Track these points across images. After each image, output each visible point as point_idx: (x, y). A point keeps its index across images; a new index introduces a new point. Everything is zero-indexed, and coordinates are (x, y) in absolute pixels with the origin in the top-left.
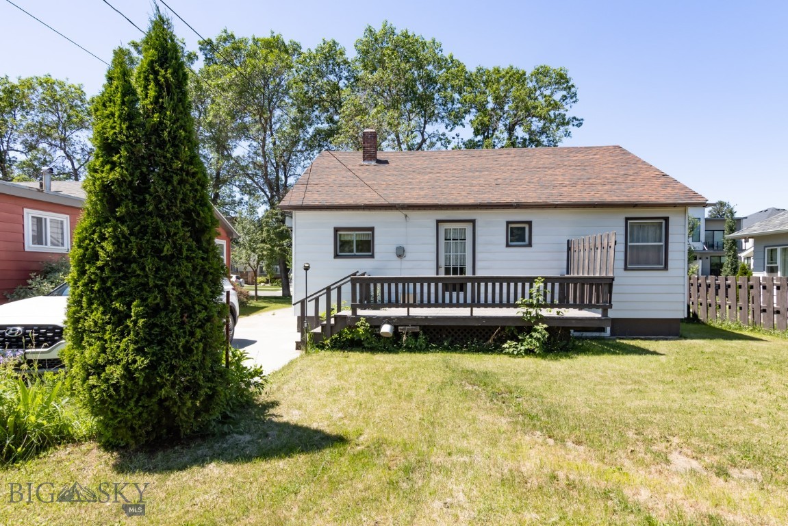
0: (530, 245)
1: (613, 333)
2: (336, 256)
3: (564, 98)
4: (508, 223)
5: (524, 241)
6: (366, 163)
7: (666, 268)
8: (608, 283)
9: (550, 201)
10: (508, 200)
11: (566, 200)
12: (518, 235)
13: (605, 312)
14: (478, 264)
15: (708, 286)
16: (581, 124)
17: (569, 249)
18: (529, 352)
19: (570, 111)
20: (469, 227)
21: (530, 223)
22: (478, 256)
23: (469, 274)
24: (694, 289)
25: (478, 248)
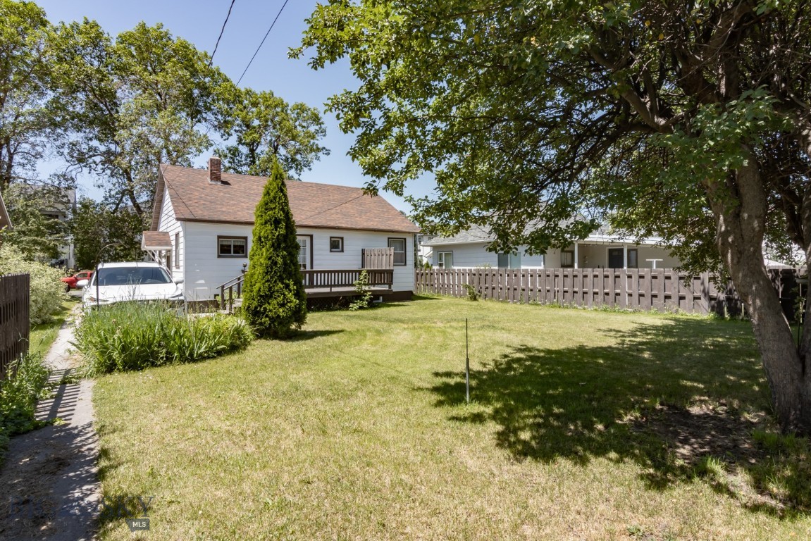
0: (342, 251)
1: (383, 301)
2: (219, 256)
3: (317, 132)
4: (331, 238)
5: (338, 248)
6: (213, 183)
7: (405, 265)
8: (391, 273)
9: (354, 226)
10: (332, 224)
11: (361, 227)
12: (336, 245)
13: (390, 287)
14: (315, 263)
15: (422, 275)
16: (329, 154)
17: (363, 254)
18: (361, 308)
19: (321, 142)
20: (308, 240)
21: (342, 239)
22: (315, 257)
23: (308, 268)
24: (419, 276)
25: (314, 253)
